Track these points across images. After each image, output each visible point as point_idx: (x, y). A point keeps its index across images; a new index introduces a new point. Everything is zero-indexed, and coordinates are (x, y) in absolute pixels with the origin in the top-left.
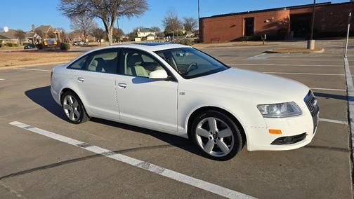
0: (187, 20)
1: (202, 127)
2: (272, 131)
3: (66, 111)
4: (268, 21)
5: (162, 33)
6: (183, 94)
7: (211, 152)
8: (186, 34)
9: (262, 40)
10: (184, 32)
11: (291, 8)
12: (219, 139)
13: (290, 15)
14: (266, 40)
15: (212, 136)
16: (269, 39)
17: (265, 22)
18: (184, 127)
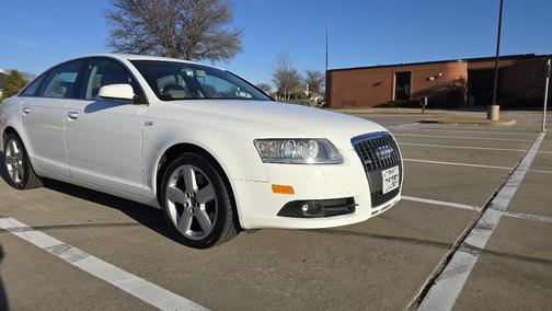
0: (310, 74)
1: (177, 186)
2: (277, 189)
3: (10, 167)
4: (432, 79)
5: (274, 95)
6: (151, 124)
7: (189, 232)
8: (310, 96)
9: (421, 107)
10: (307, 93)
11: (469, 61)
12: (199, 206)
13: (468, 70)
14: (427, 107)
15: (189, 201)
16: (431, 106)
17: (428, 79)
18: (151, 187)
